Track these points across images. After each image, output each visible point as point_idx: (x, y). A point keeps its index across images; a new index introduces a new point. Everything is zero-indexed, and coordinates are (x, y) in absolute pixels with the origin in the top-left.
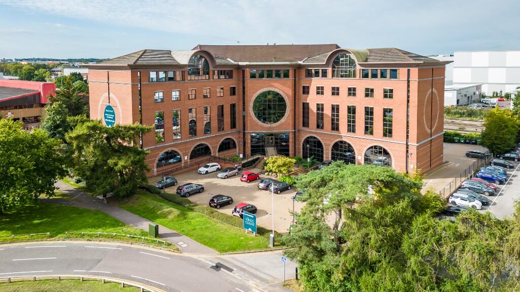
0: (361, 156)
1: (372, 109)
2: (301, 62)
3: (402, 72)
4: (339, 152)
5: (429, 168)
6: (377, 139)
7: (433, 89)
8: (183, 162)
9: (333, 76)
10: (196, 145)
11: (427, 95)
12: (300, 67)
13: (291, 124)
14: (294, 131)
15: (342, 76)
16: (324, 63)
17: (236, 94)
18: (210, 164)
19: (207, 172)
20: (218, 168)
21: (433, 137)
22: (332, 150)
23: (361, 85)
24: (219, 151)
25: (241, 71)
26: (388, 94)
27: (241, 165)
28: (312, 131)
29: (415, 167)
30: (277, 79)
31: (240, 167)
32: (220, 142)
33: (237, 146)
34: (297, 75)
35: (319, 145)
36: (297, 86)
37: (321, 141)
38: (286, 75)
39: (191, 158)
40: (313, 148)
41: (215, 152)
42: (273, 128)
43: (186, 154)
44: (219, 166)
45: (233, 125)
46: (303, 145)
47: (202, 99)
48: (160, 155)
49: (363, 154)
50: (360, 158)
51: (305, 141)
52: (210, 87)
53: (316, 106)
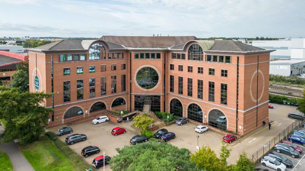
0: (207, 116)
1: (214, 83)
2: (169, 49)
3: (234, 59)
4: (192, 111)
5: (256, 127)
6: (217, 105)
7: (259, 70)
8: (84, 114)
9: (189, 59)
10: (94, 103)
11: (253, 75)
12: (168, 51)
13: (161, 89)
14: (164, 94)
15: (194, 59)
16: (183, 50)
17: (126, 68)
18: (101, 117)
19: (98, 123)
20: (107, 120)
21: (259, 105)
22: (188, 109)
23: (206, 65)
24: (112, 106)
25: (129, 54)
26: (224, 73)
27: (122, 118)
28: (174, 95)
29: (243, 128)
30: (152, 59)
31: (121, 120)
32: (114, 100)
33: (126, 103)
34: (166, 57)
35: (180, 104)
36: (166, 64)
37: (181, 102)
38: (159, 56)
39: (90, 112)
40: (176, 107)
41: (109, 107)
42: (150, 92)
43: (87, 109)
44: (108, 119)
45: (124, 89)
46: (171, 104)
47: (100, 72)
48: (67, 110)
49: (208, 115)
50: (205, 117)
51: (171, 102)
52: (106, 64)
53: (178, 78)
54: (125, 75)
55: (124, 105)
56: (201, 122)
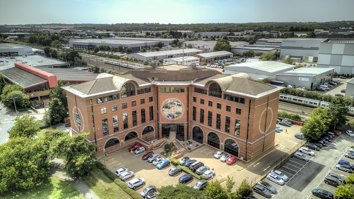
1: (230, 118)
2: (192, 82)
3: (247, 101)
5: (262, 152)
6: (231, 136)
7: (268, 108)
8: (120, 143)
9: (210, 95)
10: (128, 133)
11: (263, 112)
12: (191, 86)
13: (185, 119)
14: (187, 122)
16: (204, 86)
17: (153, 100)
21: (266, 135)
22: (208, 136)
24: (143, 134)
25: (156, 88)
26: (239, 111)
28: (197, 124)
29: (250, 155)
30: (177, 93)
32: (143, 129)
33: (154, 130)
34: (189, 91)
36: (189, 97)
37: (202, 130)
38: (182, 91)
39: (125, 140)
41: (140, 135)
42: (176, 121)
43: (122, 139)
45: (152, 118)
46: (193, 130)
47: (131, 107)
48: (107, 141)
49: (224, 142)
50: (222, 144)
51: (194, 128)
52: (136, 99)
53: (200, 109)
54: (152, 107)
55: (153, 132)
56: (219, 148)
